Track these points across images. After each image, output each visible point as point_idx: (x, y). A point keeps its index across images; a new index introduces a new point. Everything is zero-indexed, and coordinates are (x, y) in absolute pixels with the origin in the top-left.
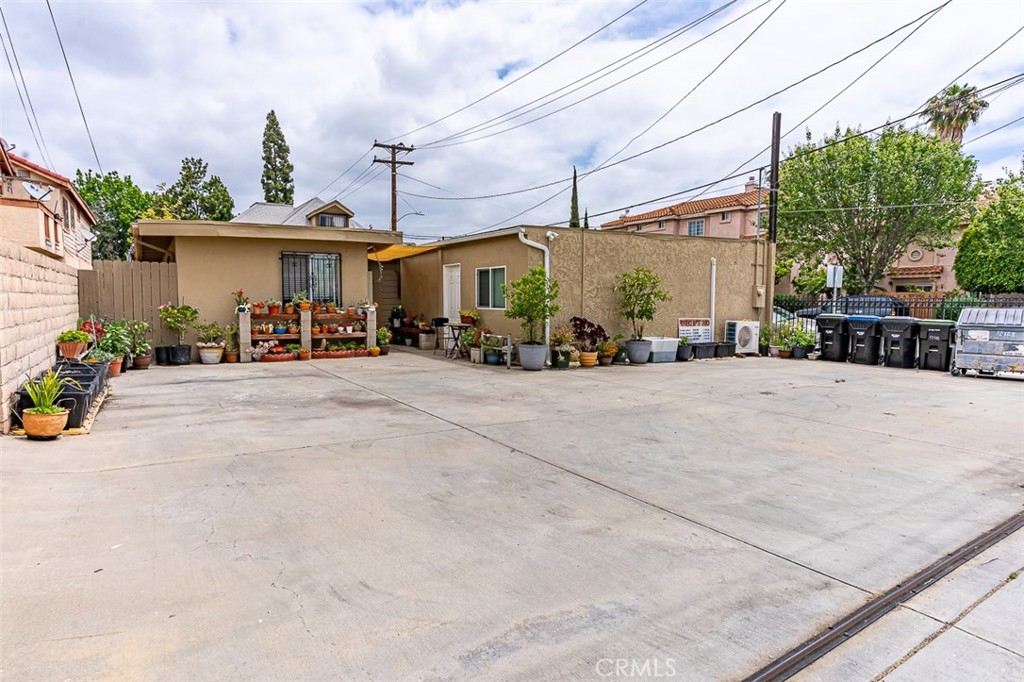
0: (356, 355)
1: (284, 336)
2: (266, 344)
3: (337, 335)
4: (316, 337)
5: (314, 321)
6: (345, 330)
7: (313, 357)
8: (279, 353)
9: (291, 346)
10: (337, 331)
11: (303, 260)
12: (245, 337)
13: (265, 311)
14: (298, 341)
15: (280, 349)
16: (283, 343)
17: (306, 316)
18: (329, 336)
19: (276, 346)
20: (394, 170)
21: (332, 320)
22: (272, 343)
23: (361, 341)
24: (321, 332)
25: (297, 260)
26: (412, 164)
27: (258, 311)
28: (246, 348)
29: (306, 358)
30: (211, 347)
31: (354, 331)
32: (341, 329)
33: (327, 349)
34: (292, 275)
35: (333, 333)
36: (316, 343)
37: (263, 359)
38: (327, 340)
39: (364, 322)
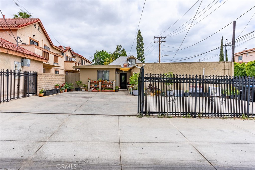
0: (110, 91)
1: (96, 87)
2: (92, 88)
3: (107, 87)
5: (102, 84)
6: (109, 86)
7: (102, 91)
8: (95, 90)
9: (97, 89)
10: (107, 86)
11: (101, 72)
12: (89, 87)
13: (93, 82)
14: (99, 88)
16: (96, 88)
17: (100, 83)
18: (105, 87)
19: (95, 89)
20: (160, 44)
21: (106, 84)
22: (94, 88)
23: (112, 88)
24: (103, 86)
26: (165, 42)
27: (92, 82)
28: (89, 89)
29: (100, 91)
30: (83, 88)
31: (110, 86)
32: (108, 86)
33: (104, 90)
34: (100, 75)
35: (106, 86)
36: (102, 88)
37: (92, 91)
38: (105, 88)
39: (112, 84)
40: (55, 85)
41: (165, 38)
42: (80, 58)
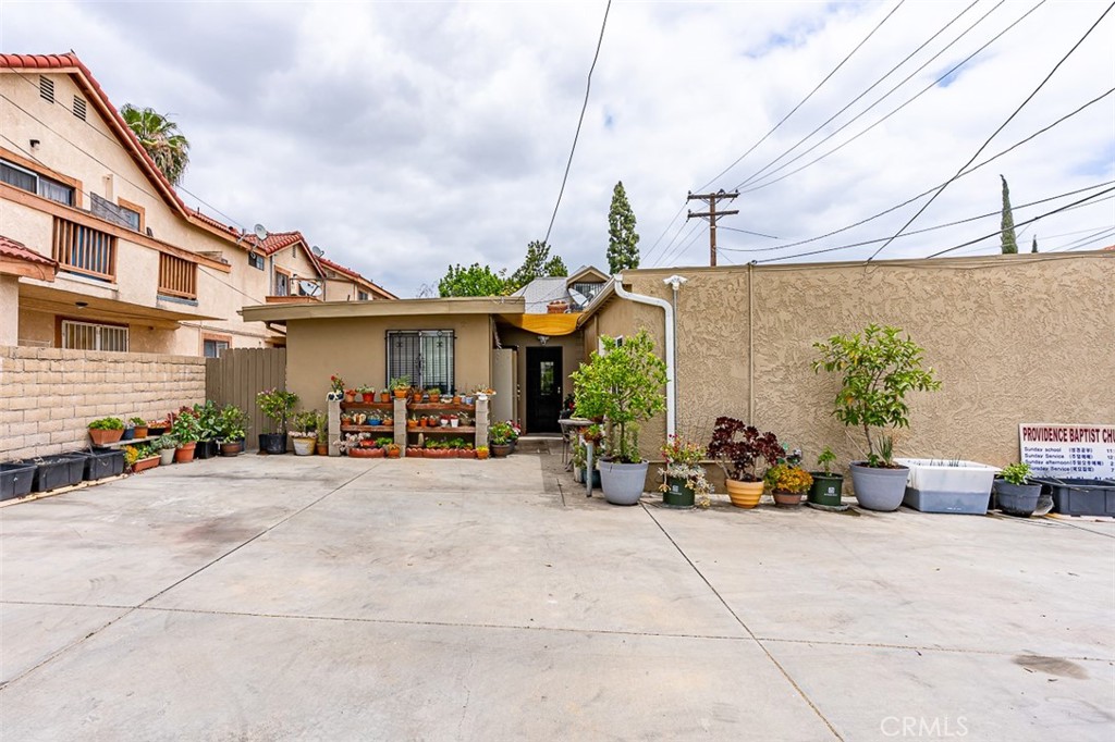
0: (460, 456)
1: (376, 429)
2: (353, 438)
3: (438, 430)
4: (413, 431)
5: (410, 412)
6: (449, 423)
7: (408, 455)
8: (365, 447)
9: (381, 440)
10: (438, 424)
11: (410, 339)
12: (334, 428)
13: (359, 398)
14: (391, 435)
15: (367, 444)
16: (375, 435)
17: (400, 405)
18: (428, 430)
19: (367, 439)
20: (713, 224)
21: (435, 412)
22: (361, 436)
23: (470, 438)
24: (419, 425)
25: (403, 339)
26: (736, 212)
27: (350, 399)
28: (335, 442)
29: (397, 456)
30: (299, 437)
31: (460, 424)
32: (444, 422)
33: (424, 447)
34: (403, 357)
35: (433, 426)
36: (412, 438)
37: (352, 454)
38: (425, 435)
39: (472, 414)
40: (94, 420)
41: (736, 196)
42: (352, 285)
